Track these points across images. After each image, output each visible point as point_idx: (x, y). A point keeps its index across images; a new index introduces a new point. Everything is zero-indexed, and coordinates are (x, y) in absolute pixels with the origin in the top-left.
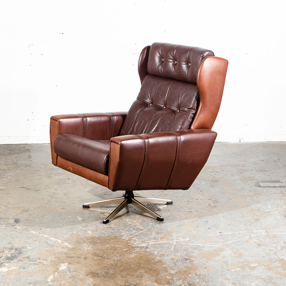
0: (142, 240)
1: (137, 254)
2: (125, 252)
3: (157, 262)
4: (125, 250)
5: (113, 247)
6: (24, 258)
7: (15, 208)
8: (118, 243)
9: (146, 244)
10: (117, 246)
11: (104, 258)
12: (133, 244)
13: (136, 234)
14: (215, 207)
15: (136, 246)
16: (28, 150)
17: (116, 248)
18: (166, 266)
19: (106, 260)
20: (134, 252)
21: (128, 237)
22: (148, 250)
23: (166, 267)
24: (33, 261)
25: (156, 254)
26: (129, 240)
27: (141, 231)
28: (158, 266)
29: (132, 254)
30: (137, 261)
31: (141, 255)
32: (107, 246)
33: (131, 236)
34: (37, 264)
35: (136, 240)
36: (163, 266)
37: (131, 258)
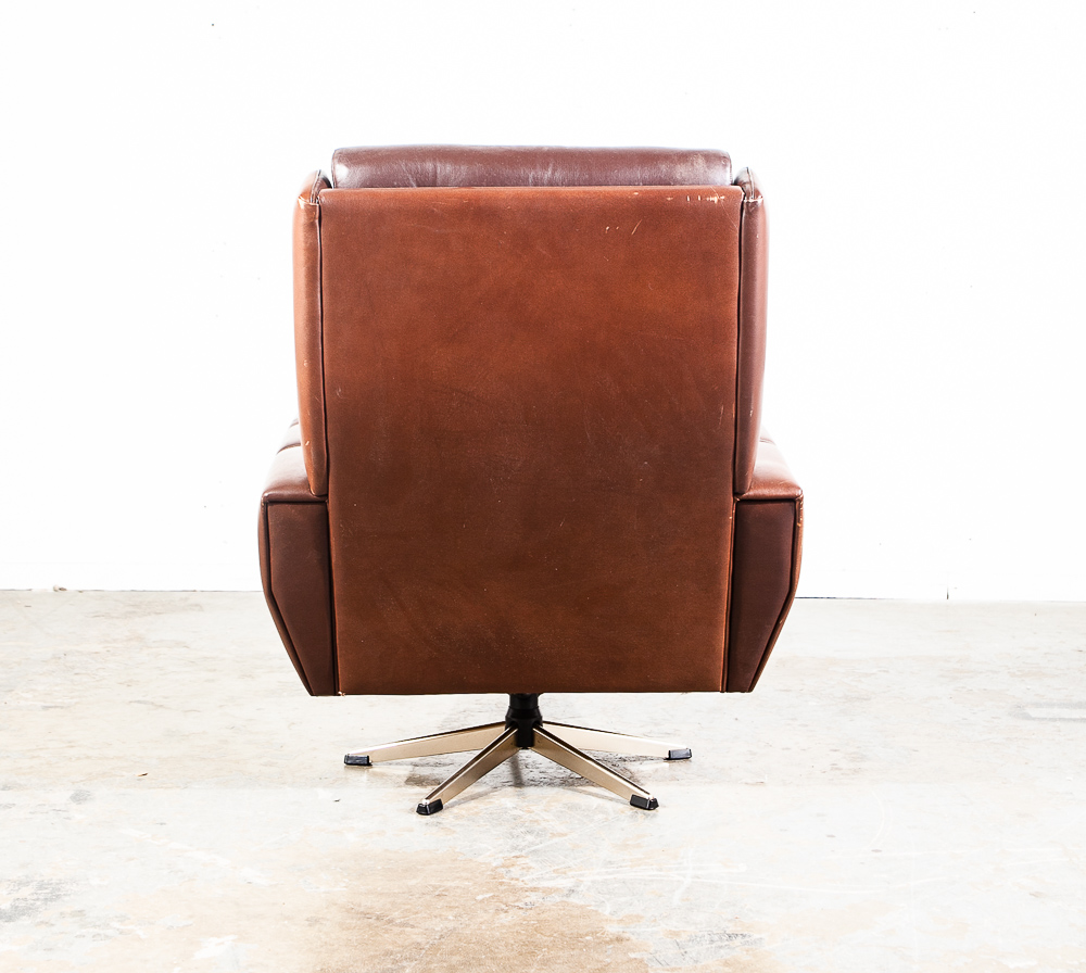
0: (556, 867)
1: (529, 912)
2: (479, 905)
3: (607, 943)
4: (480, 897)
5: (433, 886)
6: (61, 914)
7: (88, 757)
8: (458, 875)
9: (572, 880)
10: (449, 884)
11: (390, 921)
12: (517, 879)
13: (536, 847)
14: (856, 771)
15: (530, 885)
16: (196, 605)
17: (446, 890)
18: (646, 956)
19: (397, 930)
20: (516, 904)
21: (501, 855)
22: (574, 900)
23: (641, 961)
24: (95, 926)
25: (607, 913)
26: (503, 866)
27: (556, 840)
28: (608, 956)
29: (506, 912)
30: (524, 938)
31: (543, 916)
32: (413, 882)
33: (513, 854)
34: (107, 937)
35: (533, 865)
36: (632, 955)
37: (503, 926)
